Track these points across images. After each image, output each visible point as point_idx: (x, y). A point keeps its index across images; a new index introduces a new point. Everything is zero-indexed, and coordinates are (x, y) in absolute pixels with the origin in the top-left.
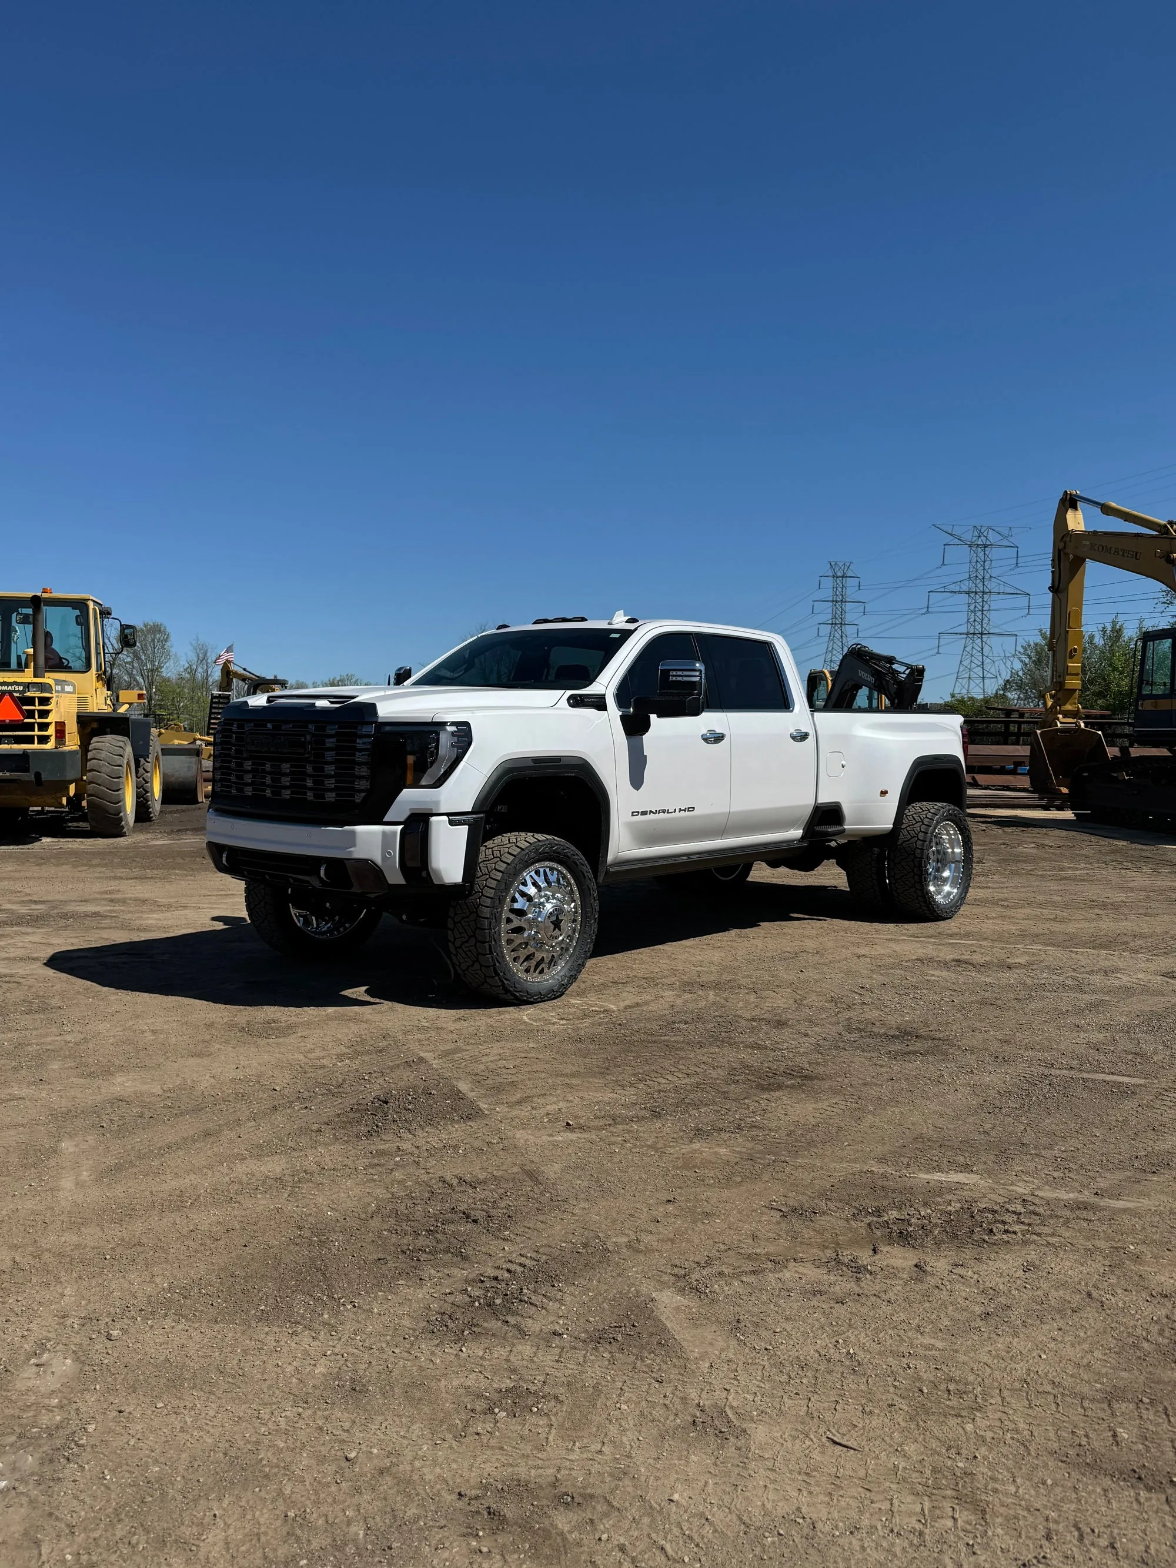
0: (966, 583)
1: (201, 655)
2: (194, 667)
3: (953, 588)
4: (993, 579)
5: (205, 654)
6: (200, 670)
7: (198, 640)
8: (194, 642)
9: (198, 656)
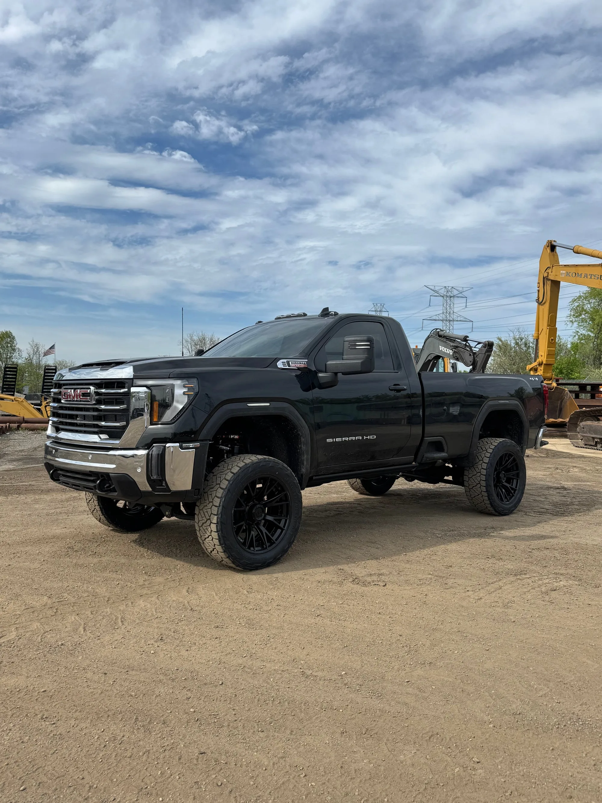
0: (441, 315)
1: (35, 350)
2: (32, 356)
3: (434, 318)
4: (454, 314)
5: (38, 349)
6: (35, 358)
7: (33, 342)
8: (31, 343)
9: (34, 350)
